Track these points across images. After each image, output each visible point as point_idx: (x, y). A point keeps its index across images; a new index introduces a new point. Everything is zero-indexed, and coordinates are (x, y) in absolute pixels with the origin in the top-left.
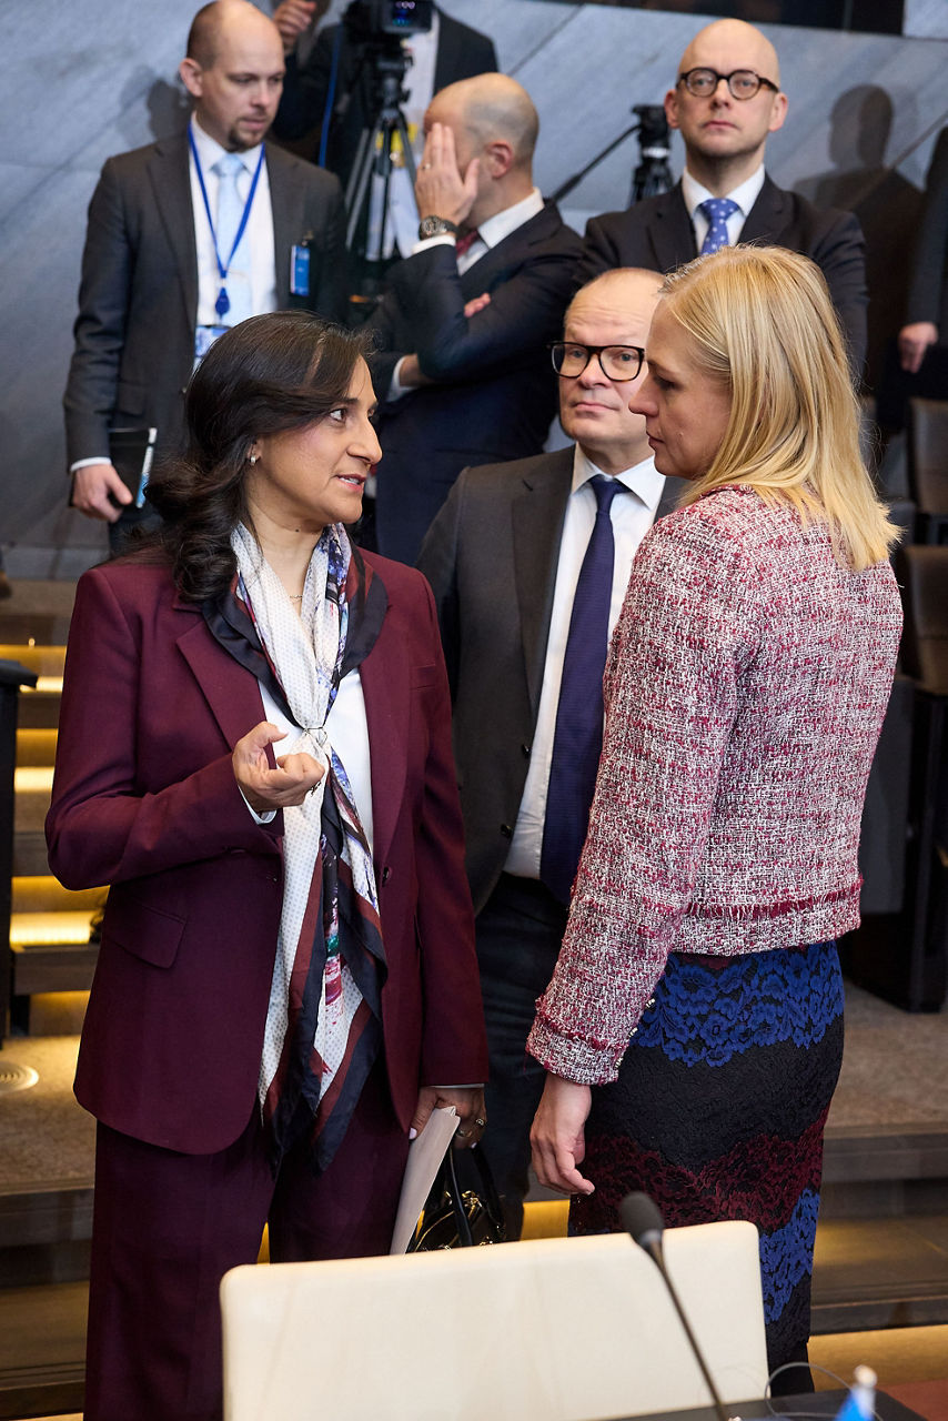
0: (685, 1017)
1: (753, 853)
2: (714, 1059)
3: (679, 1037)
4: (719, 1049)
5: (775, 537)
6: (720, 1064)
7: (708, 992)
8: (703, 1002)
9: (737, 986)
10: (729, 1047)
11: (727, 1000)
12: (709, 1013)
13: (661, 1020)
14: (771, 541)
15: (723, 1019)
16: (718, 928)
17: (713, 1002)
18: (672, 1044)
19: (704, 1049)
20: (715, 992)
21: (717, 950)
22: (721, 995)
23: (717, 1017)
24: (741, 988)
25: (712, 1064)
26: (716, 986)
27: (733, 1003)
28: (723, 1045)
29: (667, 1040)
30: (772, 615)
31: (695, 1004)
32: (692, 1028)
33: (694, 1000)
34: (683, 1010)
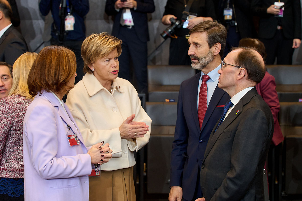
0: (11, 188)
1: (20, 160)
2: (17, 196)
3: (10, 192)
4: (18, 194)
5: (18, 103)
6: (18, 197)
7: (15, 184)
8: (14, 186)
9: (21, 183)
10: (20, 194)
11: (19, 185)
12: (16, 187)
13: (7, 189)
14: (17, 104)
15: (18, 189)
16: (14, 173)
17: (16, 185)
18: (9, 193)
19: (15, 194)
20: (17, 184)
21: (15, 177)
22: (18, 184)
23: (17, 188)
24: (22, 183)
25: (16, 197)
26: (17, 183)
27: (20, 186)
28: (18, 193)
29: (8, 193)
30: (16, 117)
31: (13, 186)
32: (13, 190)
33: (13, 185)
34: (11, 187)
